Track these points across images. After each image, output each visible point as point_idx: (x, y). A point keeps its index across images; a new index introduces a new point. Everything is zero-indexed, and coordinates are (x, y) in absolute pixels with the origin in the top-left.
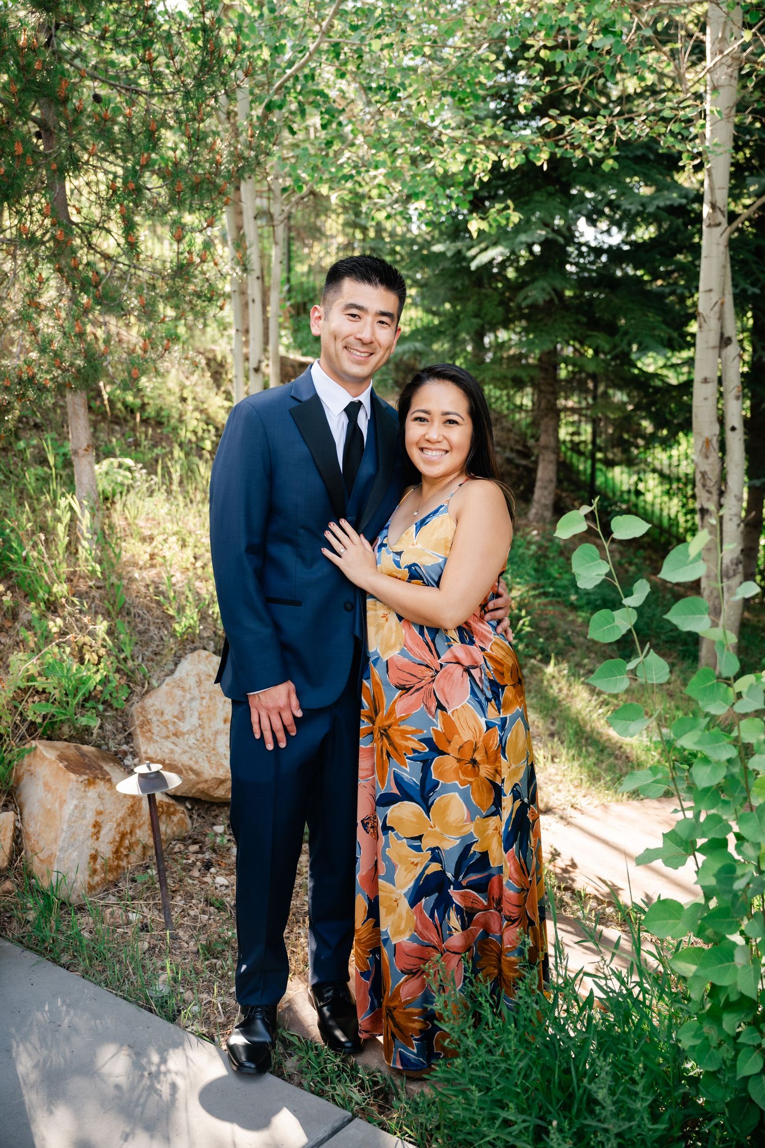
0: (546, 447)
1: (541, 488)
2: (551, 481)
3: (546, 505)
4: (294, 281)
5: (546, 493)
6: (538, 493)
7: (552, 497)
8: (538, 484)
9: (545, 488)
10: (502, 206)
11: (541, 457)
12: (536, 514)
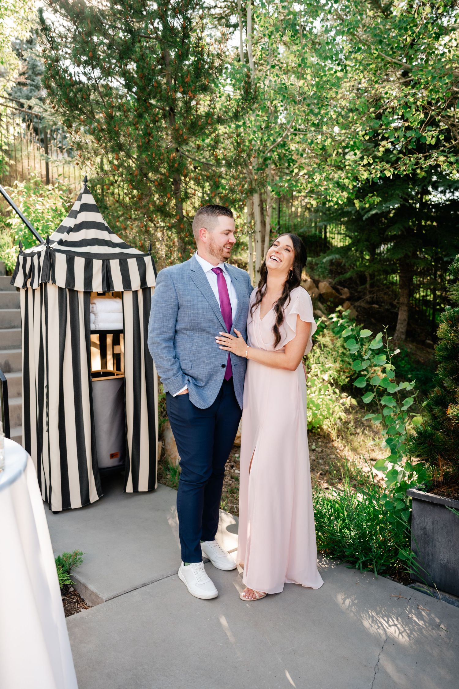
0: (403, 304)
1: (400, 323)
2: (405, 320)
3: (402, 332)
4: (281, 222)
5: (402, 326)
6: (398, 326)
7: (405, 328)
8: (399, 322)
9: (402, 324)
10: (372, 195)
11: (400, 308)
12: (397, 336)
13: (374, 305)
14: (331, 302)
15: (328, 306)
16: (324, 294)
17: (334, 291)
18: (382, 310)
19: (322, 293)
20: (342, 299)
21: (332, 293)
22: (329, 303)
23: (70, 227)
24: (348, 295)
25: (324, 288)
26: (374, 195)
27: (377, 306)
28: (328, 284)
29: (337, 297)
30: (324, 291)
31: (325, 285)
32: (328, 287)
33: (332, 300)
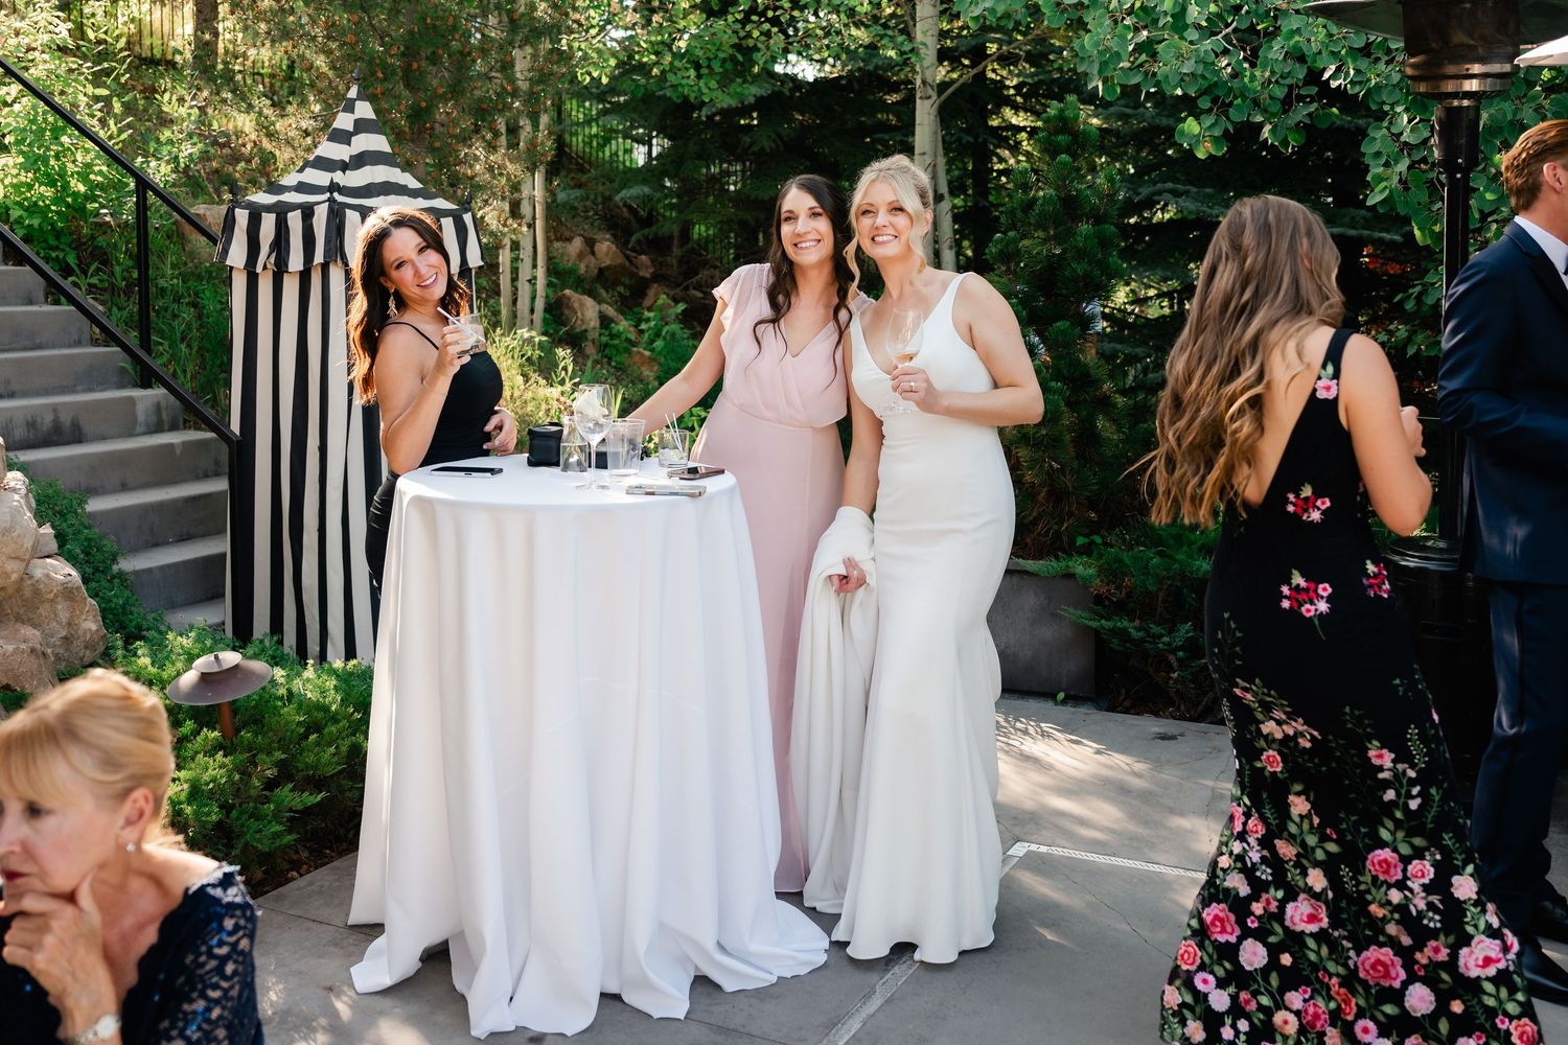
13: (694, 293)
14: (625, 286)
15: (619, 294)
16: (608, 268)
17: (627, 263)
19: (603, 265)
20: (643, 278)
21: (622, 266)
22: (621, 289)
23: (343, 161)
24: (652, 270)
25: (607, 254)
28: (614, 248)
29: (633, 275)
30: (608, 263)
31: (609, 247)
32: (615, 253)
33: (627, 282)
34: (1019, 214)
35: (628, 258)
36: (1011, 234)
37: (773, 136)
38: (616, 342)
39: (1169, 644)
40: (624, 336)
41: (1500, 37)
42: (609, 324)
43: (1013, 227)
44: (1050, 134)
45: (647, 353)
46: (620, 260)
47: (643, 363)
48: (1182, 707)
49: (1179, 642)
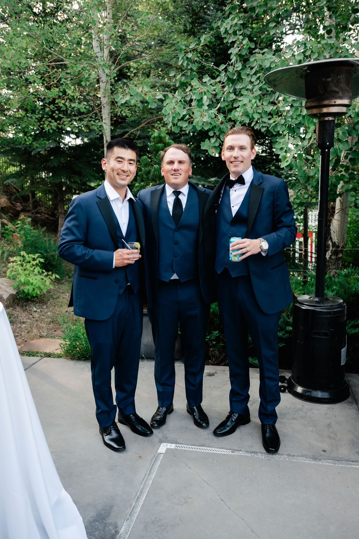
13: (37, 215)
14: (11, 213)
15: (10, 216)
16: (5, 207)
17: (12, 205)
18: (43, 218)
19: (3, 206)
20: (18, 210)
21: (10, 207)
22: (10, 214)
24: (21, 208)
25: (4, 203)
26: (44, 140)
27: (39, 216)
28: (7, 200)
29: (14, 210)
30: (5, 205)
31: (5, 200)
32: (7, 202)
33: (12, 211)
34: (145, 176)
35: (12, 204)
36: (142, 183)
37: (58, 162)
38: (7, 232)
39: (209, 339)
40: (9, 230)
41: (347, 88)
42: (4, 226)
43: (142, 181)
44: (155, 144)
45: (19, 235)
46: (9, 204)
47: (17, 239)
48: (213, 359)
49: (213, 338)
